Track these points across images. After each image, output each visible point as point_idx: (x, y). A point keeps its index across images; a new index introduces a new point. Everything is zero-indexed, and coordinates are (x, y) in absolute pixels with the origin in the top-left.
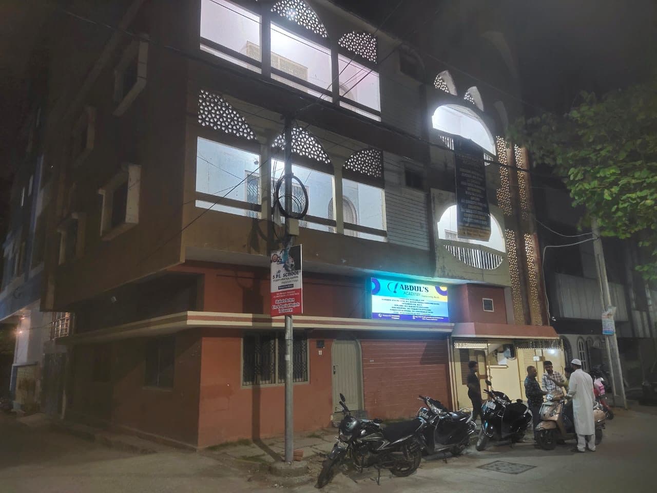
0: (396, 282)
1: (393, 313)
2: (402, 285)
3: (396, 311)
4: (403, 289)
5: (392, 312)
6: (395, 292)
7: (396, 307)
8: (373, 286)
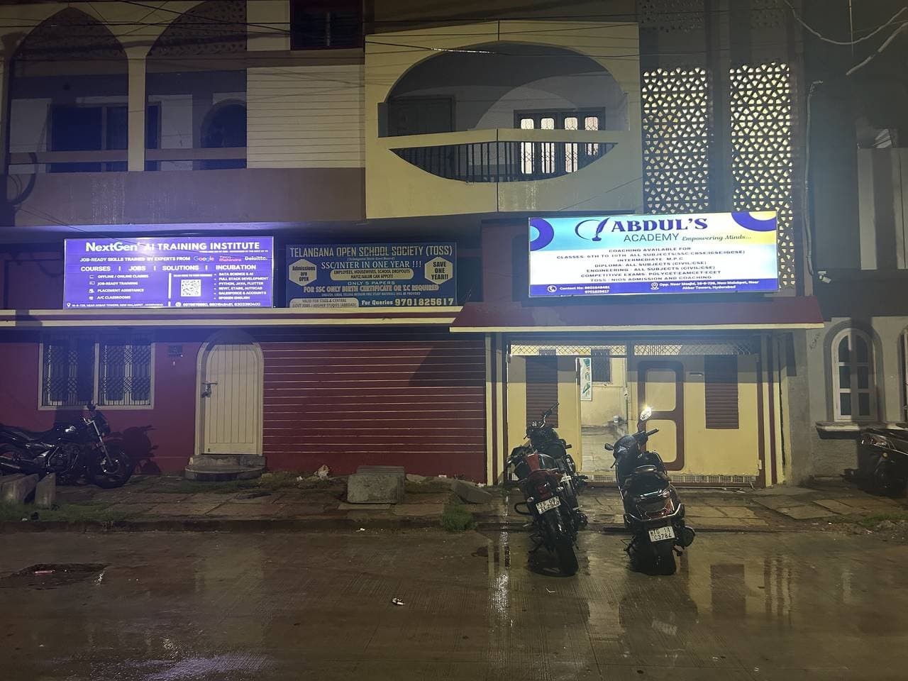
0: (602, 219)
1: (590, 282)
2: (619, 224)
3: (594, 278)
4: (622, 229)
5: (588, 280)
6: (597, 239)
7: (599, 268)
8: (534, 233)
